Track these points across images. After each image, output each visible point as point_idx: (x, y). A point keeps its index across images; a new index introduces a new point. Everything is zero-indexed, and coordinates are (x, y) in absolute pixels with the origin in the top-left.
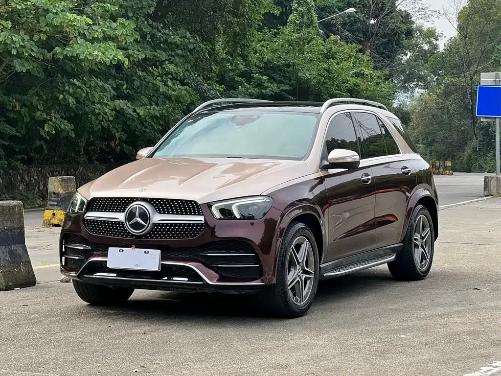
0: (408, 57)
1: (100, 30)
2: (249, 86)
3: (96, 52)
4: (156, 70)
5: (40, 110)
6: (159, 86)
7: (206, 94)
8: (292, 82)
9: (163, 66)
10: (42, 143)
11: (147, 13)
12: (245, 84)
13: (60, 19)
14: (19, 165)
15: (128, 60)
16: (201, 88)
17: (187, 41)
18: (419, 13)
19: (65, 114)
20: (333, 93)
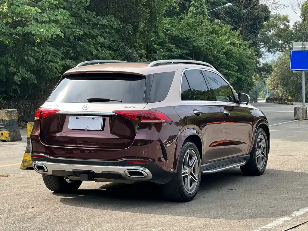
0: (271, 33)
1: (47, 16)
2: (163, 51)
3: (42, 29)
4: (92, 41)
5: (13, 67)
6: (92, 51)
7: (130, 56)
8: (190, 48)
9: (96, 39)
10: (17, 87)
11: (84, 6)
12: (161, 50)
13: (20, 9)
14: (2, 101)
15: (63, 35)
16: (126, 52)
17: (112, 23)
18: (272, 6)
19: (30, 69)
20: (215, 55)
